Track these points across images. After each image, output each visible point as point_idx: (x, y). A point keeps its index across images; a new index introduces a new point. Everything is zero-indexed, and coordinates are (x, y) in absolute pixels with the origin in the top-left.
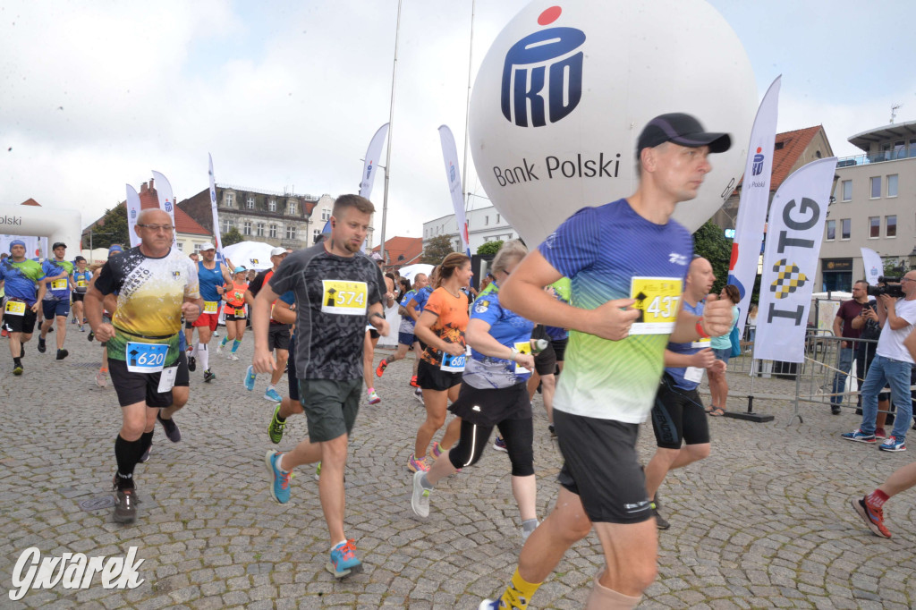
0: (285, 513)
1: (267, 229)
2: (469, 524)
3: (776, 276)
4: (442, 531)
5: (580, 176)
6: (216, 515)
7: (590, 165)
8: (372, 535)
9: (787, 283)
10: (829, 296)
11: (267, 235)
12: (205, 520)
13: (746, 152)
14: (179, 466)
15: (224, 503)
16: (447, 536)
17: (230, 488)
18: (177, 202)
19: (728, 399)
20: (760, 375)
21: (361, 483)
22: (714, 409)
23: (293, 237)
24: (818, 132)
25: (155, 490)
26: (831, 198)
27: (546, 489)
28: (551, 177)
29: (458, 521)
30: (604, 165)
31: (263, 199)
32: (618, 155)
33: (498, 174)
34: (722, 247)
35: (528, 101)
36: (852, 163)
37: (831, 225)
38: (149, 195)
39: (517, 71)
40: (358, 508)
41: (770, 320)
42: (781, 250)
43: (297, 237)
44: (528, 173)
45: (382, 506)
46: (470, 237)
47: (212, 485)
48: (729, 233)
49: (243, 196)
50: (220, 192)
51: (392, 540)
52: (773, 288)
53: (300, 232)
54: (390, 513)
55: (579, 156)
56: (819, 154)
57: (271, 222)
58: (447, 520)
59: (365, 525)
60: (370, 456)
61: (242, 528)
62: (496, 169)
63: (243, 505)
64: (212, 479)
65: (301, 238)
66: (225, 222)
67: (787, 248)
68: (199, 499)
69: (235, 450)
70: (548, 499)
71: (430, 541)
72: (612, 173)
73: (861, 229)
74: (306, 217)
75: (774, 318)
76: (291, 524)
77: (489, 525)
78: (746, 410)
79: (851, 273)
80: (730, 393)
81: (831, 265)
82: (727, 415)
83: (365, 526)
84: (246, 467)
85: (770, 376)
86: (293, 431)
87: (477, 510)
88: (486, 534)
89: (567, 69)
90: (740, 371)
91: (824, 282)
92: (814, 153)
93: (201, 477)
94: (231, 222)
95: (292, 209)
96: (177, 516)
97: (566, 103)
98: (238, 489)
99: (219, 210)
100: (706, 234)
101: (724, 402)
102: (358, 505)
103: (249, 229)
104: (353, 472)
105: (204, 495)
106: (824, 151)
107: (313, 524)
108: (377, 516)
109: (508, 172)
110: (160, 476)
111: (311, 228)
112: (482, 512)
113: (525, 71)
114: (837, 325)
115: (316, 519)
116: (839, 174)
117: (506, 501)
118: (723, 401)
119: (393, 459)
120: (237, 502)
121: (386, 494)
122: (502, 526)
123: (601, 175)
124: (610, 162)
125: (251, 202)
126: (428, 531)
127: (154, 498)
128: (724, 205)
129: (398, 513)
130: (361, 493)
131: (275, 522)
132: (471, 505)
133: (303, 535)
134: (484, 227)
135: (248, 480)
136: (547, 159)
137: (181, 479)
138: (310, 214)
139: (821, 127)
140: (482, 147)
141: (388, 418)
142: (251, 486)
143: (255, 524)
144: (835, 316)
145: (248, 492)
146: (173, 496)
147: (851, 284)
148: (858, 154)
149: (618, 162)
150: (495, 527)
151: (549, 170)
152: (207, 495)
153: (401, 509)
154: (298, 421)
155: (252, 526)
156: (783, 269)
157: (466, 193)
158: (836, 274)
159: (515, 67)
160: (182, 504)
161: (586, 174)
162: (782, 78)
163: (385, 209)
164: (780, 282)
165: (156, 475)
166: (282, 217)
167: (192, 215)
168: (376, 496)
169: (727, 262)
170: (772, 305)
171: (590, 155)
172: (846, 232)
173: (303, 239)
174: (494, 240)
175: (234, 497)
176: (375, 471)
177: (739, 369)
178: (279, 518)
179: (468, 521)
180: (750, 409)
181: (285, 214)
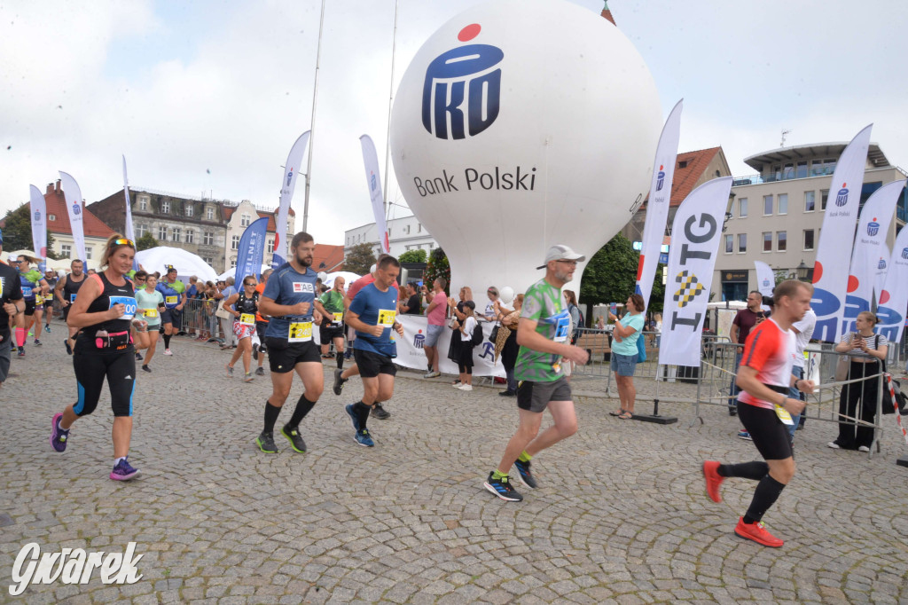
0: (197, 526)
1: (183, 235)
2: (387, 531)
3: (679, 286)
4: (359, 538)
5: (498, 188)
6: (123, 531)
7: (507, 177)
8: (287, 545)
9: (687, 292)
10: (727, 305)
11: (183, 240)
12: (110, 537)
13: (652, 169)
14: (83, 480)
15: (131, 518)
16: (364, 543)
17: (138, 502)
18: (87, 205)
19: (636, 402)
20: (665, 380)
21: (278, 493)
22: (623, 412)
23: (211, 242)
24: (716, 153)
25: (56, 507)
26: (728, 214)
27: (463, 493)
28: (470, 188)
29: (375, 528)
30: (520, 178)
31: (179, 204)
32: (534, 170)
33: (419, 184)
34: (631, 259)
35: (448, 114)
36: (748, 182)
37: (730, 239)
38: (55, 196)
39: (438, 85)
40: (273, 519)
41: (673, 328)
42: (683, 262)
43: (214, 243)
44: (448, 184)
45: (298, 516)
46: (390, 245)
47: (119, 500)
48: (637, 246)
49: (157, 200)
50: (134, 195)
51: (308, 550)
52: (676, 298)
53: (219, 238)
54: (306, 523)
55: (497, 169)
56: (718, 174)
57: (188, 227)
58: (364, 528)
59: (281, 535)
60: (287, 465)
61: (150, 543)
62: (417, 180)
63: (151, 520)
64: (119, 494)
65: (219, 244)
66: (139, 226)
67: (688, 260)
68: (104, 515)
69: (145, 462)
70: (464, 504)
71: (347, 549)
72: (529, 186)
73: (755, 243)
74: (224, 222)
75: (677, 326)
76: (203, 537)
77: (407, 531)
78: (652, 413)
79: (747, 284)
80: (637, 397)
81: (729, 276)
82: (635, 418)
83: (280, 537)
84: (155, 480)
85: (674, 381)
86: (207, 441)
87: (394, 517)
88: (404, 540)
89: (485, 85)
90: (647, 375)
91: (723, 292)
92: (714, 172)
93: (107, 491)
94: (145, 227)
95: (210, 214)
96: (80, 533)
97: (484, 117)
98: (147, 503)
99: (133, 214)
100: (616, 246)
101: (633, 406)
102: (274, 516)
103: (165, 234)
104: (269, 482)
105: (110, 511)
106: (722, 170)
107: (226, 536)
108: (294, 526)
109: (428, 183)
110: (62, 491)
111: (230, 234)
112: (399, 518)
113: (445, 85)
114: (734, 332)
115: (230, 531)
116: (735, 192)
117: (423, 507)
118: (631, 405)
119: (311, 468)
120: (146, 517)
121: (303, 504)
122: (419, 532)
123: (517, 188)
124: (526, 175)
125: (166, 206)
126: (345, 540)
127: (55, 515)
128: (633, 219)
129: (314, 522)
130: (276, 503)
131: (186, 536)
132: (388, 512)
133: (215, 548)
134: (404, 235)
135: (157, 493)
136: (467, 171)
137: (85, 495)
138: (229, 220)
139: (720, 148)
140: (403, 157)
141: (306, 427)
142: (161, 500)
143: (165, 538)
144: (732, 323)
145: (158, 506)
146: (75, 512)
147: (747, 294)
148: (752, 174)
149: (533, 176)
150: (412, 533)
151: (468, 181)
152: (114, 510)
153: (317, 518)
154: (213, 432)
155: (161, 541)
156: (685, 280)
157: (388, 202)
158: (734, 285)
159: (435, 81)
160: (85, 520)
161: (503, 186)
162: (683, 102)
163: (306, 216)
164: (682, 292)
165: (58, 491)
166: (199, 223)
167: (102, 219)
168: (293, 506)
169: (635, 273)
170: (675, 314)
171: (508, 168)
172: (742, 246)
173: (221, 245)
174: (415, 249)
175: (142, 511)
176: (293, 481)
177: (646, 374)
178: (190, 532)
179: (385, 528)
180: (656, 412)
181: (203, 219)
